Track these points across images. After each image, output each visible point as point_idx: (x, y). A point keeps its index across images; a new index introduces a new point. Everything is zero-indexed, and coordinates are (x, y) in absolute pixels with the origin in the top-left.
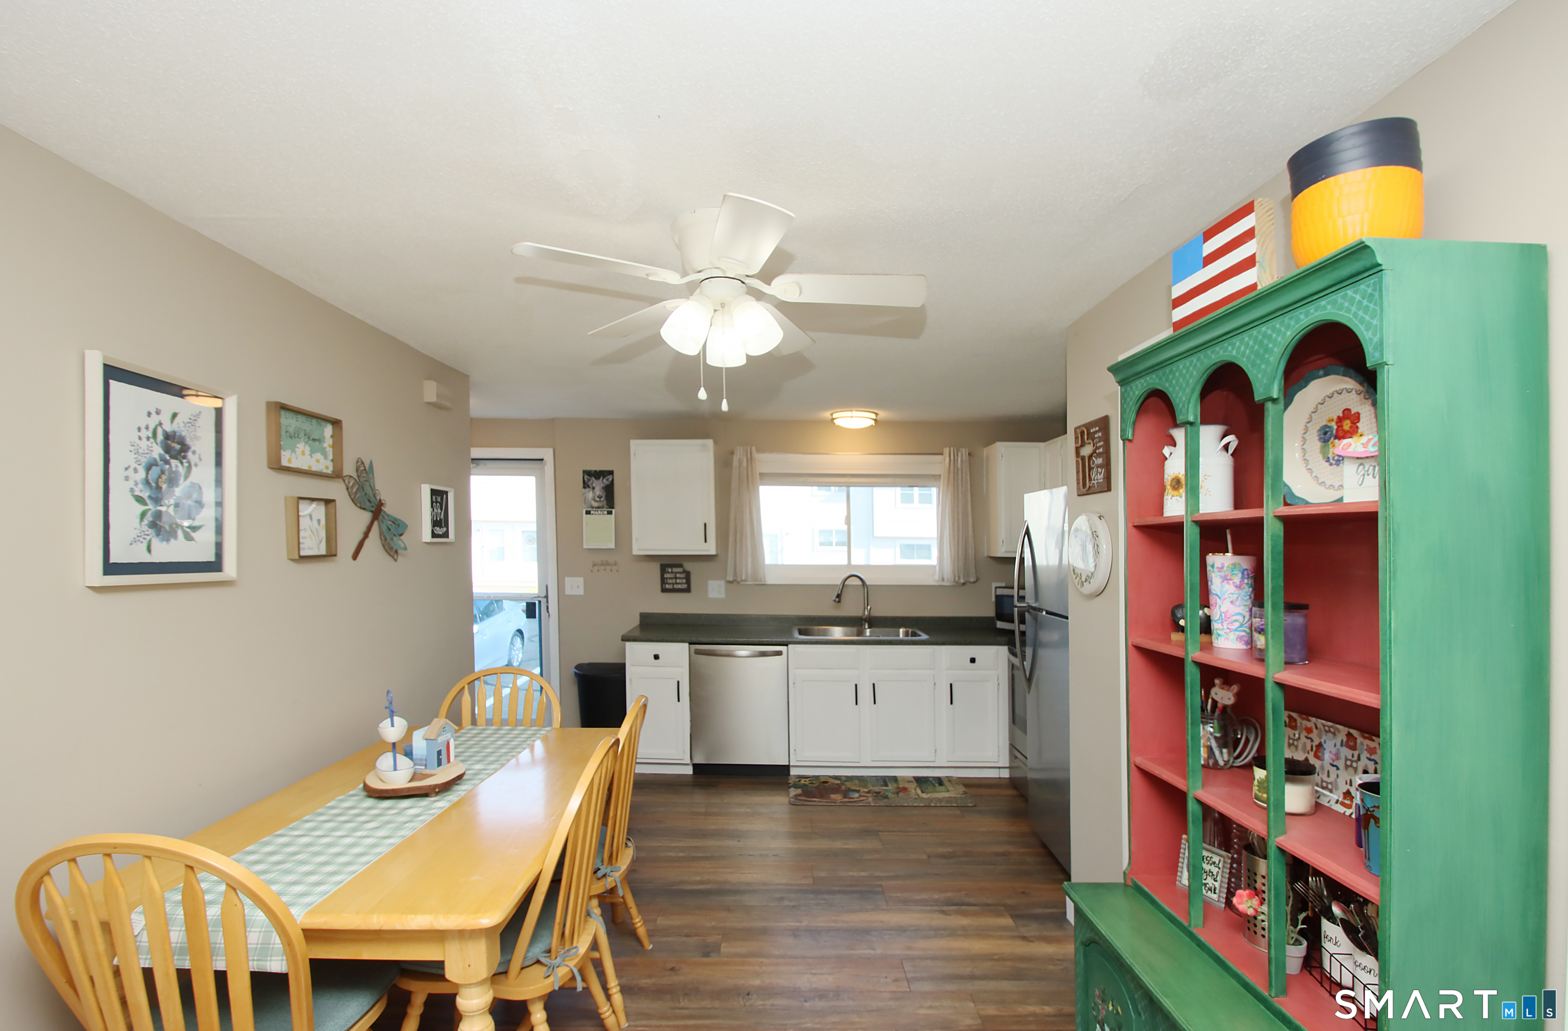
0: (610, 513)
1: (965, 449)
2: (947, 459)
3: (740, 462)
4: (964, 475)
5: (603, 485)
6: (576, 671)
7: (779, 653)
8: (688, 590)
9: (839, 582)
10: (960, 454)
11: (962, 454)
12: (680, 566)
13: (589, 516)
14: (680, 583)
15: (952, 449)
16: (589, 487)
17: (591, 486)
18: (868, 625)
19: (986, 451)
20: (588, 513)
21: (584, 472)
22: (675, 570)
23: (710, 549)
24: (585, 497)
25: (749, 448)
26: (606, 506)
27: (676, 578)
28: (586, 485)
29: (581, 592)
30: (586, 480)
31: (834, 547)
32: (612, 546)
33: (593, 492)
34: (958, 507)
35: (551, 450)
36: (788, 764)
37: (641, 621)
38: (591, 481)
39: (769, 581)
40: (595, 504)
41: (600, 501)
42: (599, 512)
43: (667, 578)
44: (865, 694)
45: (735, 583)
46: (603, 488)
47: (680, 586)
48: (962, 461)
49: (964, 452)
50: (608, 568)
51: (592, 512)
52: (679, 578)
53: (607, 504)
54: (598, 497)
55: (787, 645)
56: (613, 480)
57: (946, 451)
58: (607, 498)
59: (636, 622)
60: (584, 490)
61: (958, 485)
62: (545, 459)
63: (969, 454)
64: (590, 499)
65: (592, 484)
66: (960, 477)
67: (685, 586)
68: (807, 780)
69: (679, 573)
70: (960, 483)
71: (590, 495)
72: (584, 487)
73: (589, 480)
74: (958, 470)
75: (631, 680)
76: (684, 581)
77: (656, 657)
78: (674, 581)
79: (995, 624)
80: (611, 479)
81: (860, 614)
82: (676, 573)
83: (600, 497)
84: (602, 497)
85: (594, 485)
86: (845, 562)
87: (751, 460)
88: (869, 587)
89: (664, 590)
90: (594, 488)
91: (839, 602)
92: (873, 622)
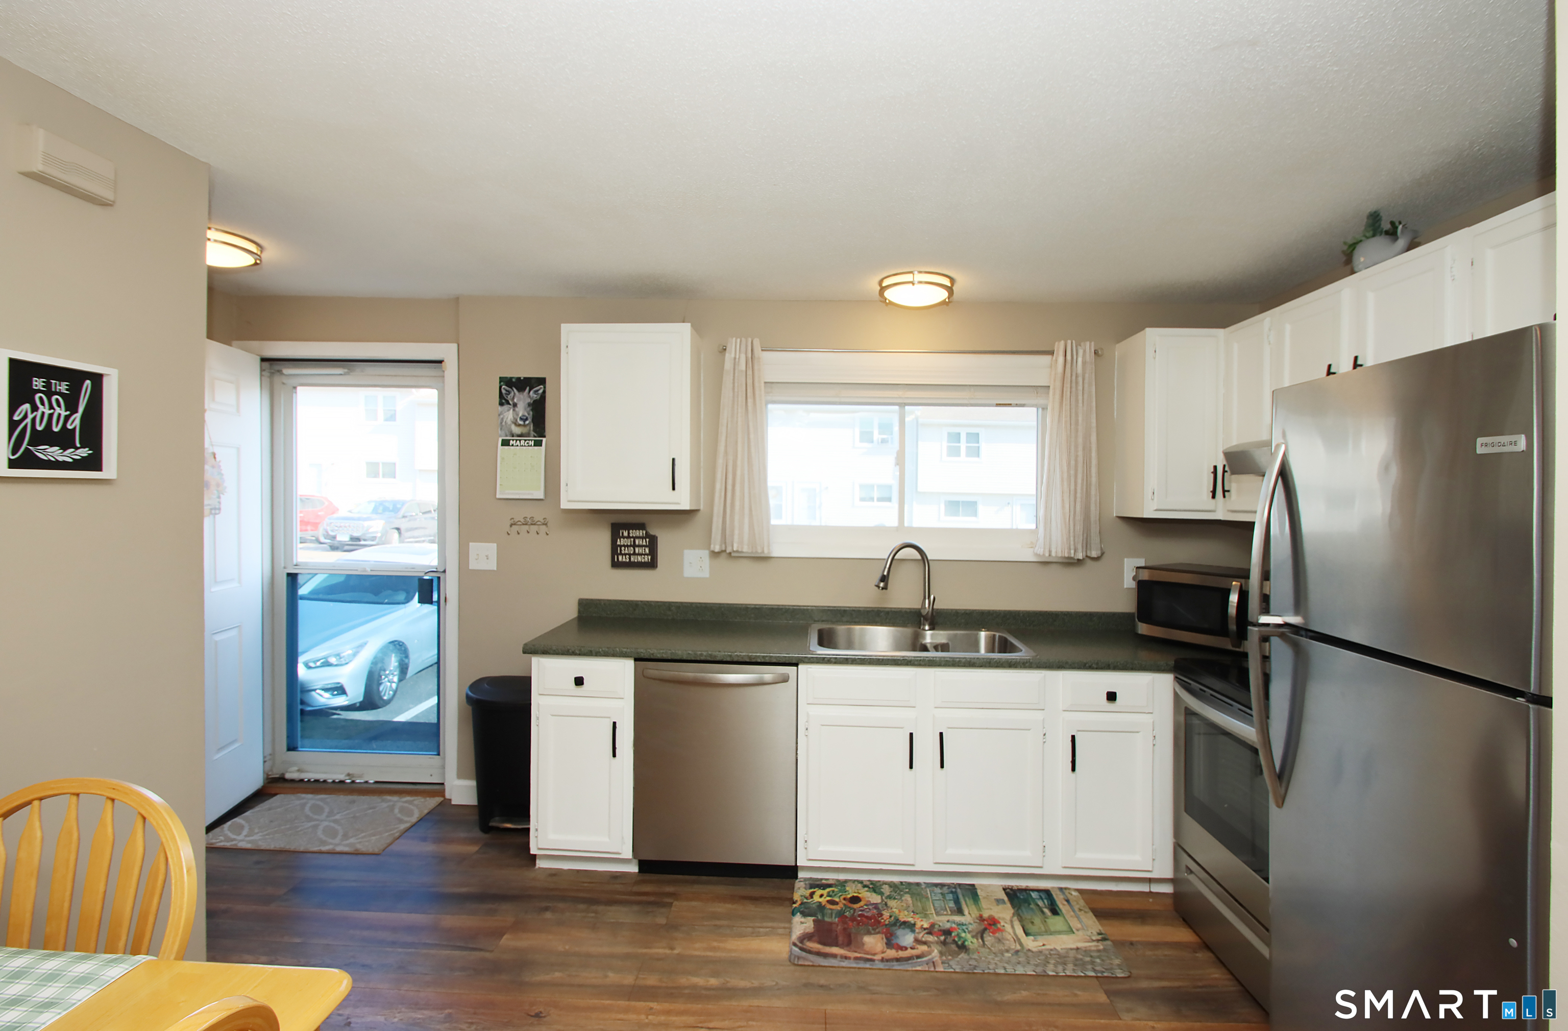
0: (538, 444)
1: (1090, 342)
2: (1061, 359)
3: (735, 362)
4: (1086, 385)
5: (529, 400)
6: (470, 693)
7: (785, 679)
8: (652, 565)
9: (885, 554)
10: (1081, 352)
11: (1085, 351)
12: (641, 526)
13: (506, 447)
14: (639, 554)
15: (1069, 342)
16: (509, 403)
17: (511, 402)
18: (929, 625)
19: (1120, 349)
20: (505, 443)
21: (502, 379)
22: (634, 533)
23: (682, 500)
24: (502, 419)
25: (750, 340)
26: (532, 433)
27: (634, 546)
28: (503, 400)
29: (492, 565)
30: (504, 391)
31: (876, 503)
32: (540, 494)
33: (514, 410)
34: (1076, 437)
35: (455, 345)
36: (794, 864)
37: (579, 612)
38: (512, 394)
39: (777, 552)
40: (517, 430)
41: (524, 425)
42: (522, 442)
43: (621, 546)
44: (926, 750)
45: (724, 554)
46: (529, 405)
47: (640, 559)
48: (1084, 363)
49: (1088, 348)
50: (534, 528)
51: (511, 442)
52: (639, 546)
53: (534, 431)
54: (521, 419)
55: (796, 665)
56: (544, 392)
57: (1059, 347)
58: (534, 420)
59: (571, 612)
60: (500, 408)
61: (1077, 401)
62: (445, 360)
63: (1096, 353)
64: (509, 422)
65: (513, 398)
66: (1080, 388)
67: (647, 559)
68: (825, 892)
69: (639, 538)
70: (1080, 397)
71: (509, 415)
72: (501, 404)
73: (509, 393)
74: (1077, 377)
75: (538, 718)
76: (647, 550)
77: (579, 681)
78: (631, 550)
79: (1134, 626)
80: (541, 391)
81: (916, 605)
82: (635, 538)
83: (524, 419)
84: (527, 419)
85: (515, 400)
86: (894, 523)
87: (752, 360)
88: (930, 562)
89: (616, 565)
90: (515, 405)
91: (885, 588)
92: (937, 619)
